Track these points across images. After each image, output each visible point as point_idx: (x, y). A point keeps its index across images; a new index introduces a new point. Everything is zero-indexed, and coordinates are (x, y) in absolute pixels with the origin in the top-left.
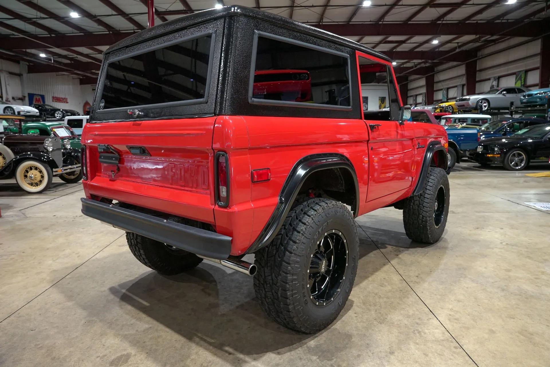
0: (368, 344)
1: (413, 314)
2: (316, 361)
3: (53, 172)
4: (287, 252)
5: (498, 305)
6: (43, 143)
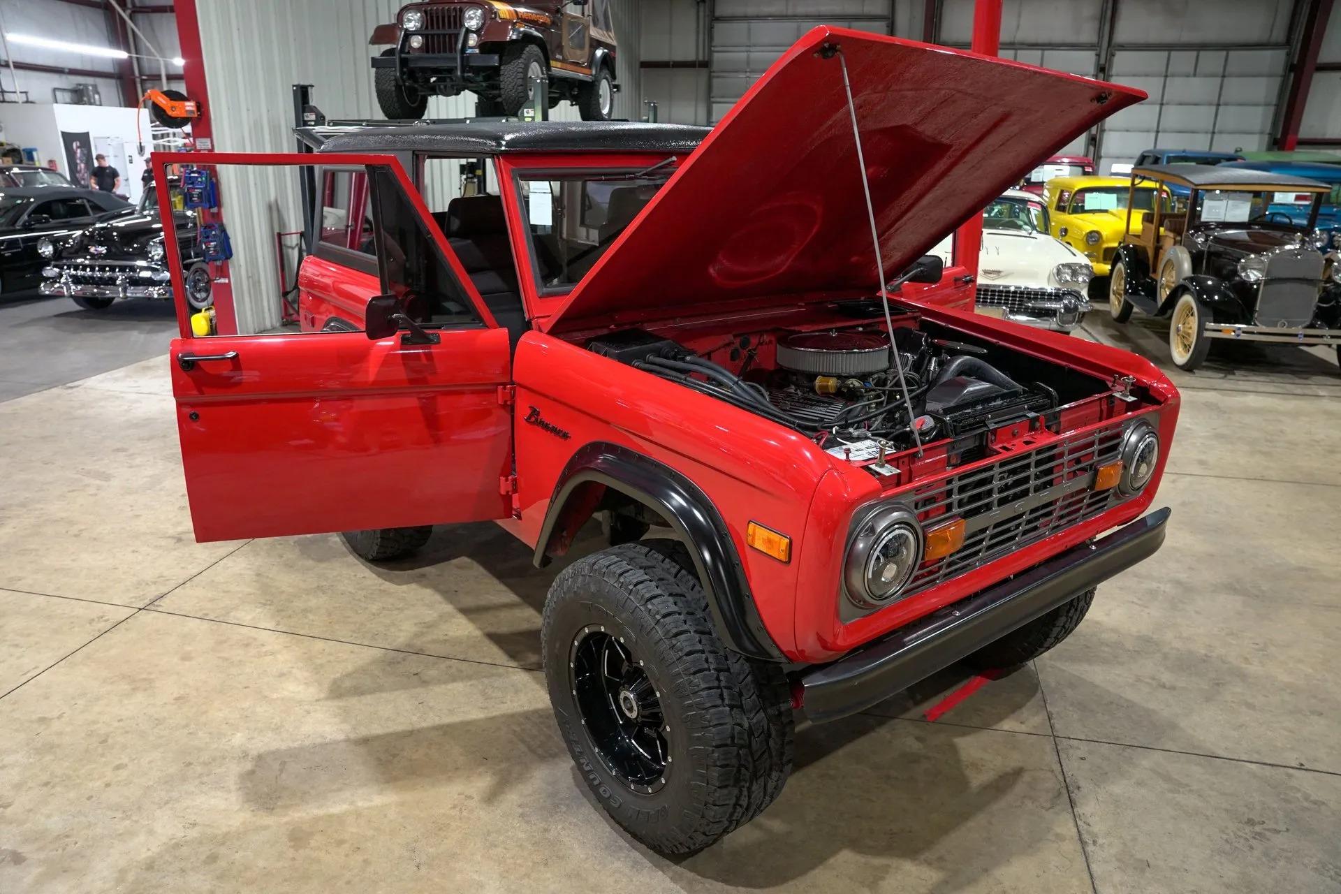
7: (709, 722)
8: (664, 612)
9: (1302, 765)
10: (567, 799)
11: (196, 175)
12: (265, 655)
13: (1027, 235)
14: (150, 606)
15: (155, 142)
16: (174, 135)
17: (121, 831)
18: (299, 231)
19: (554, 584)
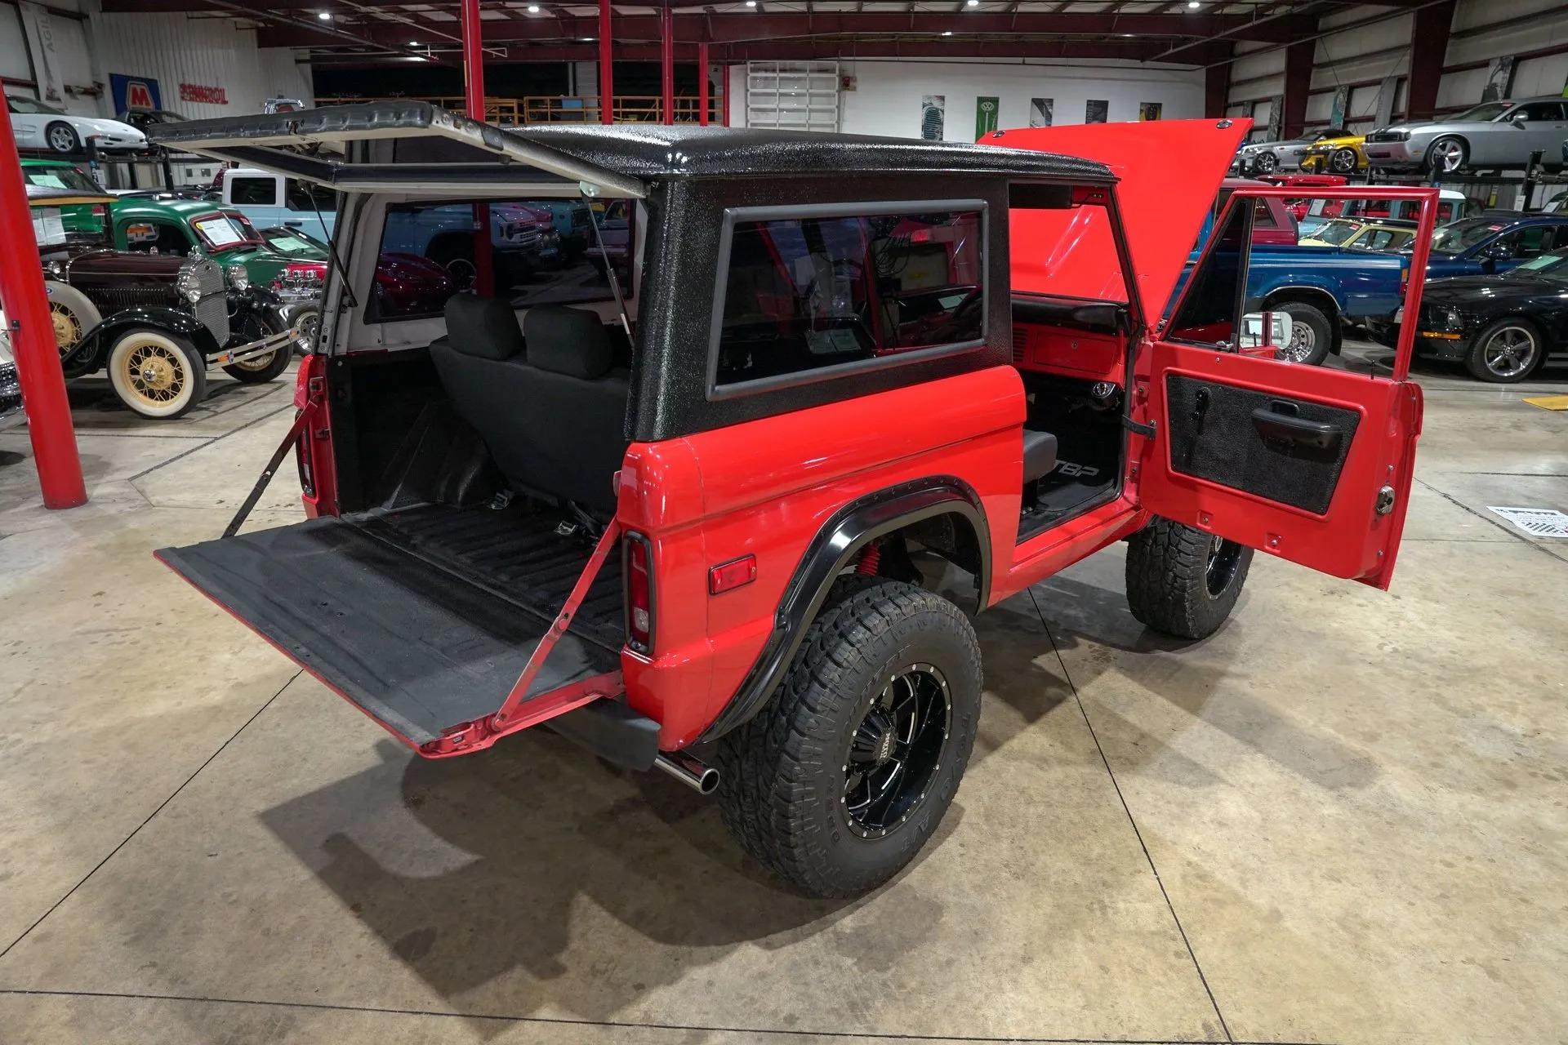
0: (976, 933)
1: (1101, 856)
2: (850, 969)
3: (205, 362)
4: (793, 732)
5: (1313, 840)
6: (175, 279)
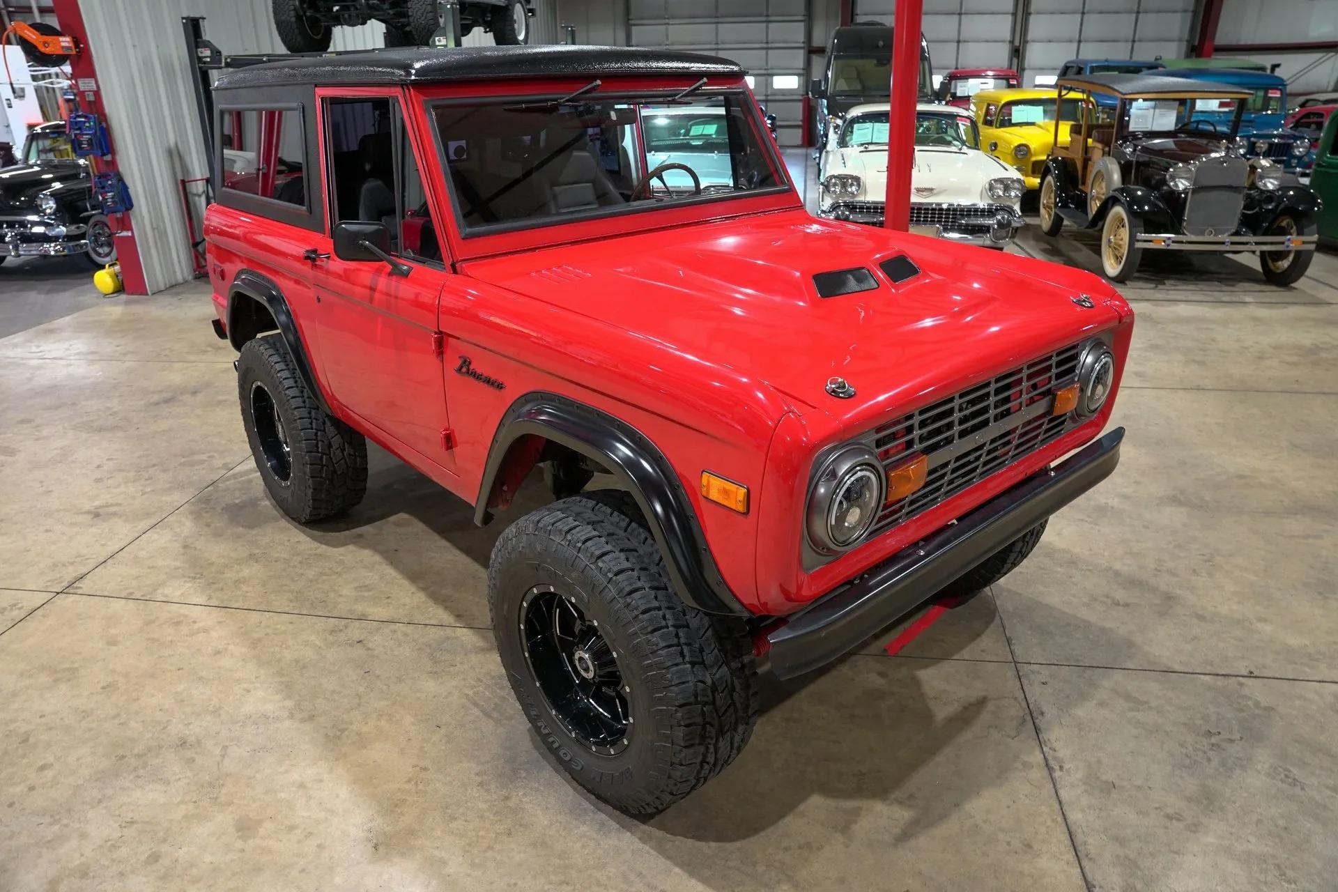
7: (671, 681)
8: (615, 569)
9: (1251, 673)
10: (528, 762)
11: (83, 120)
12: (198, 633)
13: (956, 150)
14: (69, 588)
15: (35, 83)
16: (57, 76)
17: (49, 838)
18: (205, 177)
19: (497, 543)
